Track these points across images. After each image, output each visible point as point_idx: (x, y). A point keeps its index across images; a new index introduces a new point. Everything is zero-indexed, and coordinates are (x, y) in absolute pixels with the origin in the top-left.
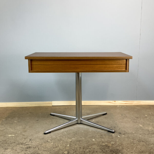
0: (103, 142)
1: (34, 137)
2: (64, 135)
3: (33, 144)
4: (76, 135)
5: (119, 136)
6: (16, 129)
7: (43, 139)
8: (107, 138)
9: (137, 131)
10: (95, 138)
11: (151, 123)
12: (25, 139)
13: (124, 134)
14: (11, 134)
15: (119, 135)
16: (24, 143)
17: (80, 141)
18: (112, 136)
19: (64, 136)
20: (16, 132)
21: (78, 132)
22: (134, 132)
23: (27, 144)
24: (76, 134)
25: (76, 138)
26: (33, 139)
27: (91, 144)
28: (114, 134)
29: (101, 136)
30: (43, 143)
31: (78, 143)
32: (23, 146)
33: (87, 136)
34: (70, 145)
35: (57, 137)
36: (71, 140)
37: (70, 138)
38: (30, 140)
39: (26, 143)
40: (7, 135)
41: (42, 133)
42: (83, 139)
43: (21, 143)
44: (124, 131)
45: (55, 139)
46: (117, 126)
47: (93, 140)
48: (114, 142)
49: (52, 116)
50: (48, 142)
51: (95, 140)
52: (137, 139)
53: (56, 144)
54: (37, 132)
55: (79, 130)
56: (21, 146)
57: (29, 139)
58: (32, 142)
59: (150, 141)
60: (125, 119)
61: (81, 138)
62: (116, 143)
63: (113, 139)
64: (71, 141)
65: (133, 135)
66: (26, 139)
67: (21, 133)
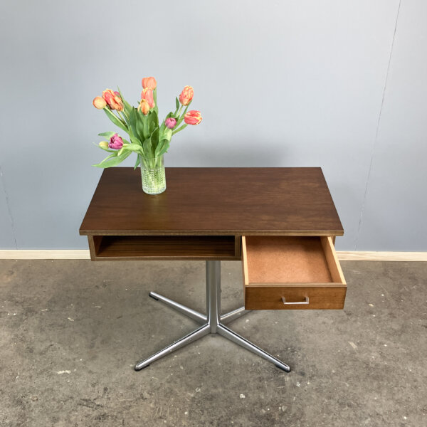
0: (262, 407)
1: (114, 380)
2: (179, 377)
3: (112, 405)
4: (204, 377)
5: (299, 385)
6: (72, 347)
7: (132, 387)
8: (272, 391)
9: (341, 367)
10: (245, 389)
11: (378, 338)
12: (93, 385)
13: (311, 378)
14: (63, 367)
15: (300, 382)
16: (92, 398)
17: (211, 399)
18: (284, 385)
19: (178, 380)
20: (74, 359)
21: (210, 367)
22: (333, 371)
23: (98, 405)
24: (205, 372)
25: (204, 388)
26: (111, 385)
27: (236, 411)
28: (290, 376)
29: (260, 381)
30: (132, 404)
31: (207, 404)
32: (89, 411)
33: (229, 381)
34: (190, 412)
35: (163, 382)
36: (192, 395)
37: (191, 388)
38: (105, 389)
39: (95, 399)
40: (54, 371)
41: (131, 365)
42: (220, 390)
43: (86, 401)
44: (312, 366)
45: (158, 389)
46: (298, 346)
47: (242, 396)
48: (285, 405)
49: (154, 302)
50: (142, 398)
51: (246, 396)
52: (337, 397)
53: (161, 408)
54: (119, 360)
55: (212, 358)
56: (86, 409)
57: (103, 387)
58: (110, 396)
59: (365, 405)
60: (319, 317)
61: (215, 387)
62: (289, 410)
63: (284, 396)
64: (193, 399)
65: (330, 381)
66: (96, 387)
67: (85, 363)
